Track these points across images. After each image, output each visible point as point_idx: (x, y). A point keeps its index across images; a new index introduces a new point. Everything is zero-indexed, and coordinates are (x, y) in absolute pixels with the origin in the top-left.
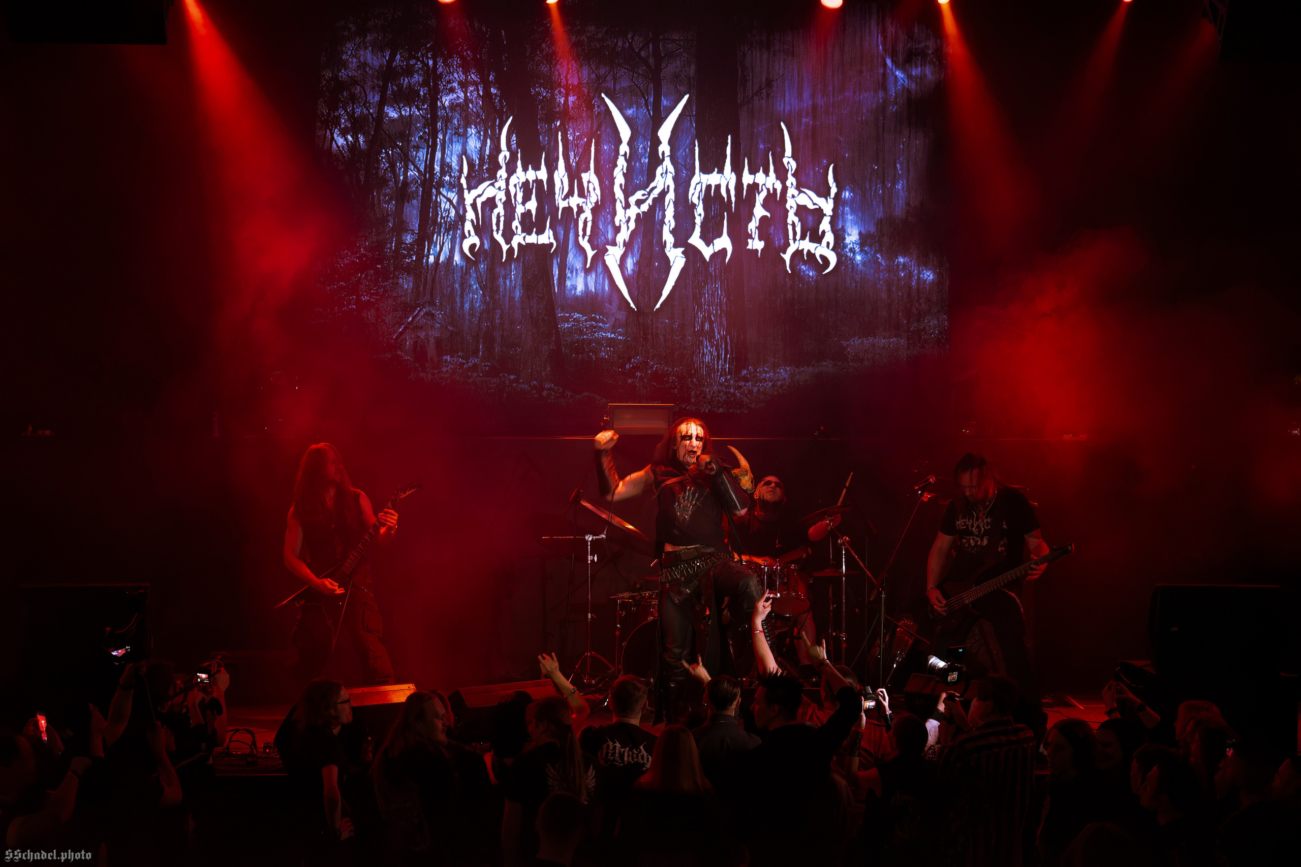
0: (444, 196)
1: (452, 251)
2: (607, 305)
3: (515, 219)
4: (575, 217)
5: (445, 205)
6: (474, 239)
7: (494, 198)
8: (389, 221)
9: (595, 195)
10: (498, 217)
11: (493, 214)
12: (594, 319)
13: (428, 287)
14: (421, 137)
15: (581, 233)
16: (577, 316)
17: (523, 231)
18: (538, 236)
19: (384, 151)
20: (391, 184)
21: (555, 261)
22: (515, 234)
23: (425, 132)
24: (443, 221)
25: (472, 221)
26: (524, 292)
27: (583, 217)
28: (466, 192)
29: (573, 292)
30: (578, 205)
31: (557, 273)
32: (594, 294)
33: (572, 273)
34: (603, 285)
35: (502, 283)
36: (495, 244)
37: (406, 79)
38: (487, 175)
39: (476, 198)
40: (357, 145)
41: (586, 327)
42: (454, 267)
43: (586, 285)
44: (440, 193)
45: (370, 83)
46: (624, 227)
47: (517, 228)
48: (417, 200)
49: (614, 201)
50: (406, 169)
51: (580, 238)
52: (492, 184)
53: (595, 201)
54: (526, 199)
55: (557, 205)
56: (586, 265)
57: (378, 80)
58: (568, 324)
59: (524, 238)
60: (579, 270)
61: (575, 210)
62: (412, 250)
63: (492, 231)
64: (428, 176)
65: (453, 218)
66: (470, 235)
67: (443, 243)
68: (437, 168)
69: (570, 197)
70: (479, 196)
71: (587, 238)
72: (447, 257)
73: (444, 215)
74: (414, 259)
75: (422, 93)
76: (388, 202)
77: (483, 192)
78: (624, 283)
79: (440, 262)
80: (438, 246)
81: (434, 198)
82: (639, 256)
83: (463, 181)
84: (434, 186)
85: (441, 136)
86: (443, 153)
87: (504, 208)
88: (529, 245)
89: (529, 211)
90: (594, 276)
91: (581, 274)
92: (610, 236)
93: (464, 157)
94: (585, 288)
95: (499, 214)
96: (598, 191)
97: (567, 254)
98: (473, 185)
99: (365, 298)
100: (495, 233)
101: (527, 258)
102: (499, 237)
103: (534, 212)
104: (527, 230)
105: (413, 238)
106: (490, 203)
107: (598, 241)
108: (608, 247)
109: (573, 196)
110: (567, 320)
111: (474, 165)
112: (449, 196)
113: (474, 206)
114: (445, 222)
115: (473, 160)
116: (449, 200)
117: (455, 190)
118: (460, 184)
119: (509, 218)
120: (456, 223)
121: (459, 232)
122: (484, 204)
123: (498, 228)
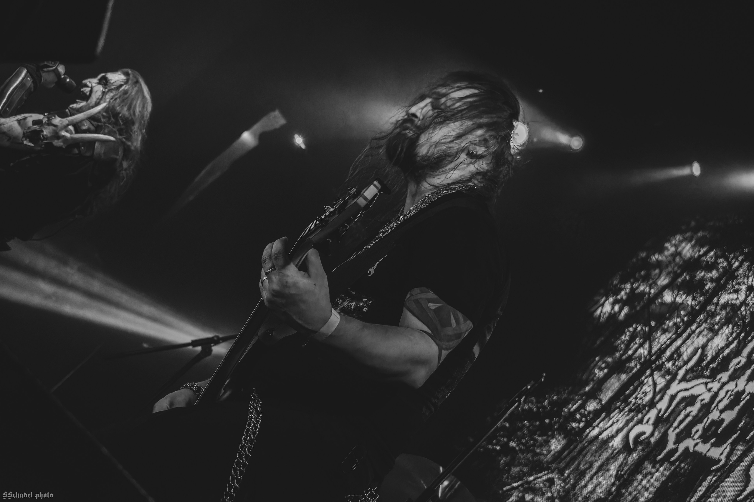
0: (653, 380)
1: (619, 431)
3: (701, 422)
5: (648, 388)
6: (648, 429)
7: (698, 396)
8: (587, 385)
10: (688, 415)
11: (684, 411)
13: (572, 455)
14: (676, 324)
17: (700, 437)
18: (711, 447)
19: (634, 326)
20: (618, 354)
21: (709, 480)
22: (690, 437)
23: (682, 320)
24: (633, 401)
25: (660, 411)
28: (676, 382)
33: (718, 496)
36: (663, 440)
37: (703, 273)
38: (708, 373)
39: (681, 391)
40: (617, 315)
42: (608, 446)
44: (651, 375)
45: (670, 269)
47: (697, 433)
48: (627, 376)
50: (641, 345)
52: (706, 384)
54: (729, 407)
56: (738, 497)
57: (679, 268)
59: (696, 445)
60: (726, 498)
62: (586, 417)
63: (671, 425)
64: (654, 357)
65: (645, 402)
66: (647, 422)
67: (618, 421)
68: (668, 353)
70: (685, 390)
72: (610, 435)
73: (639, 396)
74: (582, 425)
75: (707, 287)
76: (601, 369)
77: (692, 388)
79: (601, 437)
80: (610, 422)
81: (643, 378)
83: (682, 372)
84: (651, 368)
85: (693, 327)
86: (685, 341)
87: (700, 410)
88: (697, 455)
89: (722, 420)
93: (700, 351)
95: (690, 412)
97: (728, 476)
98: (687, 378)
99: (513, 444)
100: (672, 429)
101: (683, 465)
102: (672, 435)
103: (725, 424)
104: (704, 438)
105: (595, 407)
106: (691, 400)
111: (704, 360)
112: (656, 381)
113: (673, 398)
114: (635, 403)
115: (706, 355)
116: (655, 385)
117: (668, 377)
118: (676, 374)
119: (697, 420)
120: (644, 406)
121: (640, 416)
122: (684, 399)
123: (678, 426)
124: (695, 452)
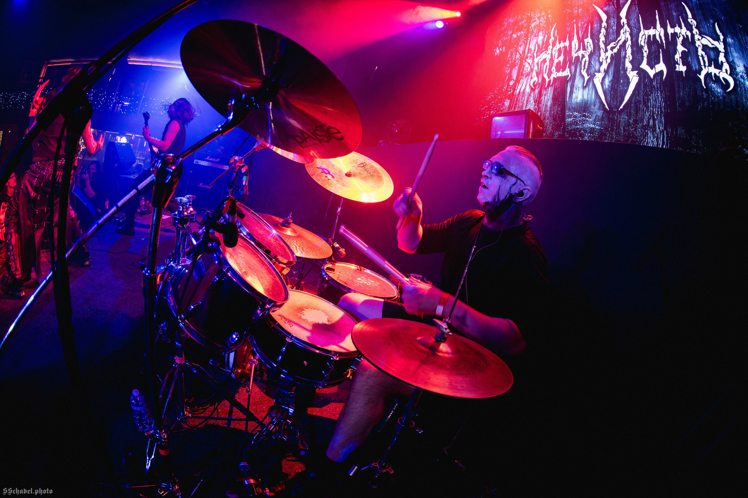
0: (527, 62)
1: (526, 86)
2: (592, 107)
3: (553, 66)
4: (581, 60)
5: (527, 65)
6: (535, 79)
7: (546, 58)
8: (506, 77)
9: (590, 49)
10: (547, 66)
11: (544, 65)
12: (584, 116)
13: (514, 104)
14: (522, 42)
15: (583, 68)
16: (576, 114)
17: (556, 71)
18: (562, 72)
19: (510, 50)
20: (510, 62)
21: (569, 84)
22: (553, 73)
23: (524, 39)
25: (536, 70)
26: (552, 103)
27: (584, 59)
28: (535, 58)
29: (576, 100)
30: (582, 54)
31: (569, 90)
32: (586, 100)
33: (576, 89)
34: (592, 95)
35: (543, 100)
36: (544, 80)
38: (544, 49)
40: (503, 51)
41: (580, 120)
42: (525, 93)
43: (583, 96)
44: (526, 61)
46: (604, 62)
47: (553, 70)
48: (518, 67)
49: (600, 49)
50: (516, 55)
51: (582, 71)
52: (546, 53)
53: (590, 51)
54: (559, 55)
55: (572, 55)
56: (584, 84)
58: (571, 119)
59: (556, 74)
60: (580, 87)
61: (581, 57)
62: (512, 88)
63: (543, 73)
64: (522, 55)
65: (529, 71)
66: (534, 77)
67: (523, 82)
68: (526, 51)
69: (579, 51)
70: (540, 59)
71: (585, 70)
72: (524, 89)
73: (526, 70)
74: (512, 92)
76: (507, 70)
77: (542, 57)
78: (603, 94)
79: (521, 92)
80: (521, 85)
81: (523, 64)
82: (612, 77)
83: (535, 54)
84: (524, 59)
85: (529, 39)
86: (529, 45)
87: (550, 62)
88: (559, 78)
89: (560, 61)
90: (587, 90)
91: (581, 90)
92: (597, 68)
93: (537, 44)
94: (582, 98)
96: (592, 46)
97: (575, 79)
98: (538, 55)
100: (544, 74)
101: (556, 84)
102: (545, 76)
103: (562, 62)
104: (558, 71)
105: (513, 83)
106: (544, 61)
107: (591, 71)
108: (595, 73)
109: (580, 51)
110: (570, 116)
111: (540, 47)
112: (528, 62)
113: (538, 63)
114: (526, 74)
115: (539, 44)
116: (529, 63)
117: (532, 59)
118: (534, 56)
119: (551, 66)
120: (530, 73)
121: (530, 76)
122: (541, 62)
123: (546, 72)
124: (557, 77)
